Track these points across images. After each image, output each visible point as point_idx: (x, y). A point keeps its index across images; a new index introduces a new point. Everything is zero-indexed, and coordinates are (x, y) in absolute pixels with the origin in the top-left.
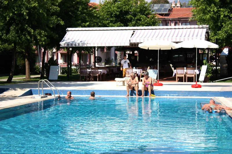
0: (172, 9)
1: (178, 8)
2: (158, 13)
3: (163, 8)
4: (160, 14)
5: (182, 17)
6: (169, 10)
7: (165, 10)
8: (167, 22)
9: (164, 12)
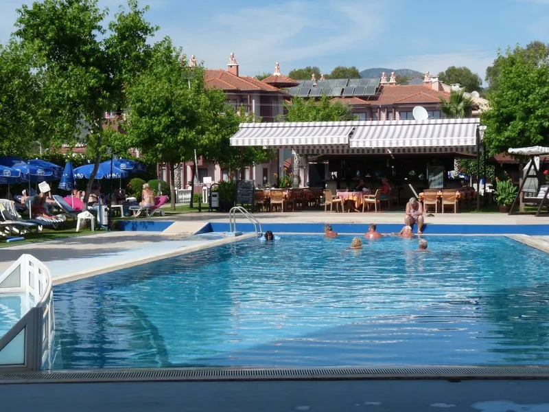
0: (382, 87)
1: (392, 86)
2: (357, 95)
3: (366, 87)
4: (360, 97)
5: (400, 102)
6: (377, 89)
7: (370, 89)
8: (373, 111)
9: (368, 92)
